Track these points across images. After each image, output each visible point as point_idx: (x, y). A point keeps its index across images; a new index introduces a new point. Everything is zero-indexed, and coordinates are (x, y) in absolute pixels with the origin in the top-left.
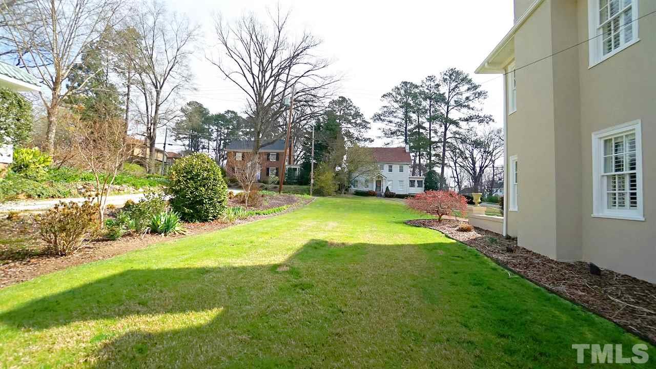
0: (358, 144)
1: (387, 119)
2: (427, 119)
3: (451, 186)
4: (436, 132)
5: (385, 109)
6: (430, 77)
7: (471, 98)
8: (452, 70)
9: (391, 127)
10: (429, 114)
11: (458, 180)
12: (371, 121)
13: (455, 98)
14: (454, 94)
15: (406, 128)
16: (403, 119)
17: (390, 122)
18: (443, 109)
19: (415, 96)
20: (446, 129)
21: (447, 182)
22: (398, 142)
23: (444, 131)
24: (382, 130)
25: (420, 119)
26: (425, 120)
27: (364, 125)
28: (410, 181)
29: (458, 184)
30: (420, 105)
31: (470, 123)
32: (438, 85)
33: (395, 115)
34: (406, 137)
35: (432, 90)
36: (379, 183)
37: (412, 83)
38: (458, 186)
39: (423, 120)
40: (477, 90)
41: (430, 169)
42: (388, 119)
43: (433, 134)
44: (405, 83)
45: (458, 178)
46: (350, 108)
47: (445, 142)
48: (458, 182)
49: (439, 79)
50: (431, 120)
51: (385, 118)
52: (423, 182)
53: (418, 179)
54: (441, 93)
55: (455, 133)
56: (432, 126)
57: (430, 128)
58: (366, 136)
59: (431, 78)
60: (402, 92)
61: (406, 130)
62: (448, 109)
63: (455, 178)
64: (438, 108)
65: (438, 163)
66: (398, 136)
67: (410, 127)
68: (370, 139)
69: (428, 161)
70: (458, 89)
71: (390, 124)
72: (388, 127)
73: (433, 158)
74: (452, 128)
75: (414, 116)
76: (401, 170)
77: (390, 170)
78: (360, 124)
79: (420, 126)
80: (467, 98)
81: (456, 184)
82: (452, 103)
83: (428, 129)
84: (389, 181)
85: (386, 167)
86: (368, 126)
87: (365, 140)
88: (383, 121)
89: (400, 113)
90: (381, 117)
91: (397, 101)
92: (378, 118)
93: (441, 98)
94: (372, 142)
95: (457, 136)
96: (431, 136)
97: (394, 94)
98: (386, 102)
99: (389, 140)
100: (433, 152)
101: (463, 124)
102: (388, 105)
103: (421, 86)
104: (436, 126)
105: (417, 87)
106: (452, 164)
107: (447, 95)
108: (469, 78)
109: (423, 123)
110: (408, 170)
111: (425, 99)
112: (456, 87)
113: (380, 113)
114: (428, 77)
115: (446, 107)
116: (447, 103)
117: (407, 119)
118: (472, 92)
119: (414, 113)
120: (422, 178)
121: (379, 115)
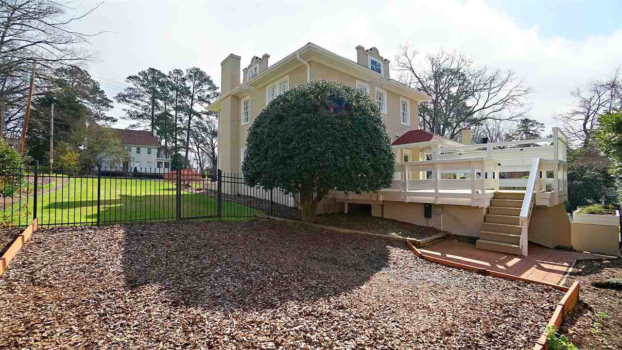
0: (98, 122)
1: (132, 101)
2: (174, 108)
3: (194, 167)
4: (181, 120)
5: (131, 91)
6: (177, 70)
7: (212, 96)
8: (197, 69)
9: (137, 110)
10: (175, 103)
11: (200, 162)
12: (115, 101)
13: (198, 94)
14: (198, 90)
15: (153, 113)
16: (150, 104)
17: (137, 104)
18: (188, 101)
19: (162, 85)
20: (190, 118)
21: (191, 163)
22: (145, 125)
23: (188, 119)
24: (127, 111)
25: (167, 107)
26: (171, 109)
27: (106, 103)
28: (158, 162)
29: (201, 166)
30: (168, 94)
31: (210, 117)
32: (184, 80)
33: (141, 98)
34: (152, 121)
35: (179, 82)
36: (126, 164)
37: (160, 72)
38: (200, 168)
39: (170, 108)
40: (216, 91)
41: (176, 152)
42: (134, 101)
43: (178, 122)
44: (153, 70)
45: (200, 160)
46: (87, 81)
47: (189, 130)
48: (200, 164)
49: (185, 74)
50: (177, 109)
51: (131, 100)
52: (170, 163)
53: (165, 161)
54: (187, 86)
55: (198, 123)
56: (178, 114)
57: (176, 115)
58: (108, 114)
59: (178, 72)
60: (150, 78)
61: (152, 115)
62: (192, 102)
63: (197, 160)
64: (183, 99)
65: (183, 147)
66: (144, 119)
67: (157, 113)
68: (112, 118)
69: (174, 144)
70: (201, 86)
71: (136, 106)
72: (134, 110)
73: (178, 143)
74: (195, 118)
75: (161, 103)
76: (149, 153)
77: (138, 152)
78: (100, 102)
79: (166, 113)
80: (208, 96)
81: (199, 165)
82: (196, 97)
83: (174, 117)
84: (137, 162)
85: (134, 149)
86: (111, 104)
87: (107, 119)
88: (129, 102)
89: (147, 98)
90: (127, 98)
91: (143, 85)
92: (122, 98)
93: (186, 92)
94: (115, 122)
95: (200, 126)
96: (177, 123)
97: (141, 78)
98: (131, 84)
99: (135, 122)
100: (178, 137)
101: (204, 116)
102: (134, 87)
103: (169, 76)
104: (181, 114)
105: (164, 76)
106: (195, 148)
107: (191, 90)
108: (211, 79)
109: (170, 110)
110: (154, 151)
111: (172, 90)
112: (200, 84)
113: (125, 93)
114: (176, 70)
115: (191, 100)
116: (192, 97)
117: (154, 104)
118: (212, 92)
119: (161, 100)
120: (169, 160)
121: (124, 96)
